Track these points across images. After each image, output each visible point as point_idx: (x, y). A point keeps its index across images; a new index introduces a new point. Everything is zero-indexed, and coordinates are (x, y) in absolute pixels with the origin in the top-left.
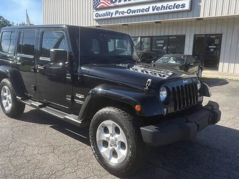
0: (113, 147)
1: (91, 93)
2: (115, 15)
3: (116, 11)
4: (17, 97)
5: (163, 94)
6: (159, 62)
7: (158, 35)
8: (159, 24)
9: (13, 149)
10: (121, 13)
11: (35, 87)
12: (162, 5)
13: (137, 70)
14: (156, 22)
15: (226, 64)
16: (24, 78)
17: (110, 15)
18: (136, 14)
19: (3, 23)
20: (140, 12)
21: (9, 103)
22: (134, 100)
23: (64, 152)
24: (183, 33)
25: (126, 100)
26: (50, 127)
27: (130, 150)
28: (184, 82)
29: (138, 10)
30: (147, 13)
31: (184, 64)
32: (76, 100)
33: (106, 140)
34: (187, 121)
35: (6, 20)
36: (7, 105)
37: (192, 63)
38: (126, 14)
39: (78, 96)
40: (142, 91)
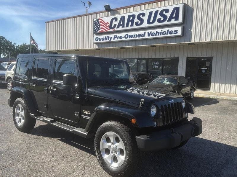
0: (114, 154)
1: (96, 110)
2: (114, 39)
3: (115, 36)
4: (30, 114)
5: (154, 111)
6: (154, 82)
7: (154, 57)
8: (154, 48)
9: (29, 157)
10: (119, 38)
11: (47, 106)
12: (157, 31)
13: (134, 91)
14: (151, 46)
15: (217, 85)
16: (37, 98)
17: (109, 39)
18: (133, 38)
19: (5, 43)
20: (136, 37)
21: (22, 119)
22: (131, 115)
23: (72, 160)
24: (176, 56)
25: (124, 115)
26: (59, 140)
27: (128, 155)
28: (171, 101)
29: (135, 35)
30: (144, 38)
31: (177, 84)
32: (83, 116)
33: (108, 148)
34: (173, 132)
35: (8, 41)
36: (20, 121)
37: (184, 84)
38: (124, 39)
39: (85, 113)
40: (137, 108)
